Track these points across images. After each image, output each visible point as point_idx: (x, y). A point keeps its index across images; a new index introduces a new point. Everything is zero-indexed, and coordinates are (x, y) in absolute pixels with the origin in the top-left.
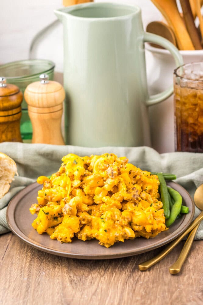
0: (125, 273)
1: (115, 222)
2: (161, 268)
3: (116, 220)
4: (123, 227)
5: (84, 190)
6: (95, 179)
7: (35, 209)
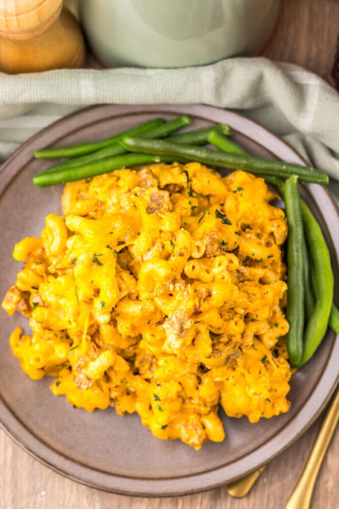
0: (201, 502)
1: (184, 401)
2: (271, 483)
3: (186, 397)
4: (200, 415)
5: (119, 327)
6: (143, 318)
7: (14, 307)
